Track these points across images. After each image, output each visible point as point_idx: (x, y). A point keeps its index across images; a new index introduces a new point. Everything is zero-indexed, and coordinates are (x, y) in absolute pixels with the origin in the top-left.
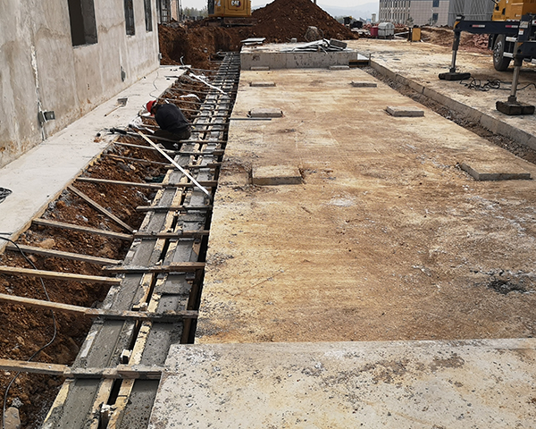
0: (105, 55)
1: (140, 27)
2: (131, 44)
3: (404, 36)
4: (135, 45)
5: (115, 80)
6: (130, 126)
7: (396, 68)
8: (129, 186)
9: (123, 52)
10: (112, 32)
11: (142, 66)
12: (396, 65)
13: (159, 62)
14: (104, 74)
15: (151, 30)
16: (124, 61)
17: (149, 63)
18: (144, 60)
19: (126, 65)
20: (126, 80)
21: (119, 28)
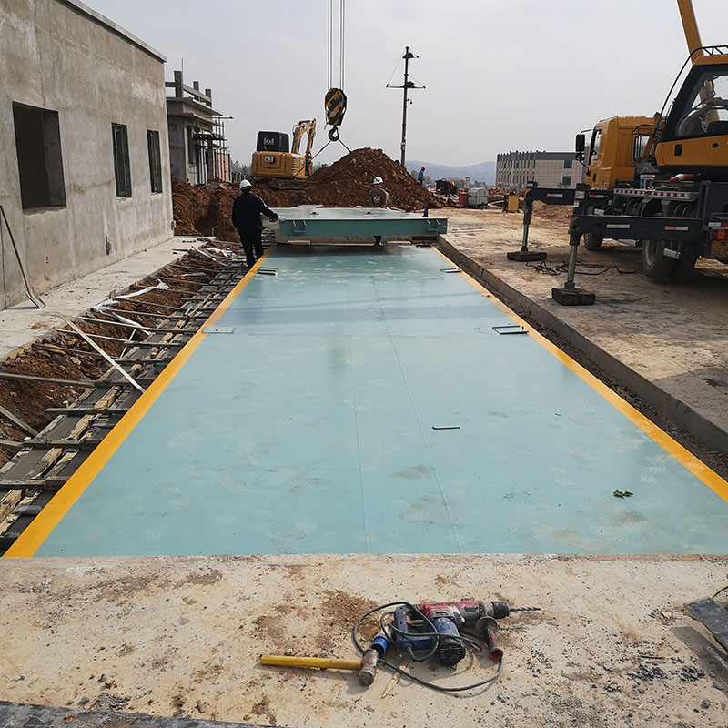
0: (78, 220)
1: (141, 186)
2: (124, 208)
3: (501, 205)
4: (132, 210)
5: (95, 252)
6: (92, 310)
7: (463, 244)
8: (61, 384)
9: (111, 218)
10: (91, 193)
11: (144, 236)
12: (467, 242)
13: (172, 232)
14: (76, 246)
15: (160, 191)
16: (112, 229)
17: (154, 233)
18: (146, 228)
19: (114, 234)
20: (113, 252)
21: (105, 189)
